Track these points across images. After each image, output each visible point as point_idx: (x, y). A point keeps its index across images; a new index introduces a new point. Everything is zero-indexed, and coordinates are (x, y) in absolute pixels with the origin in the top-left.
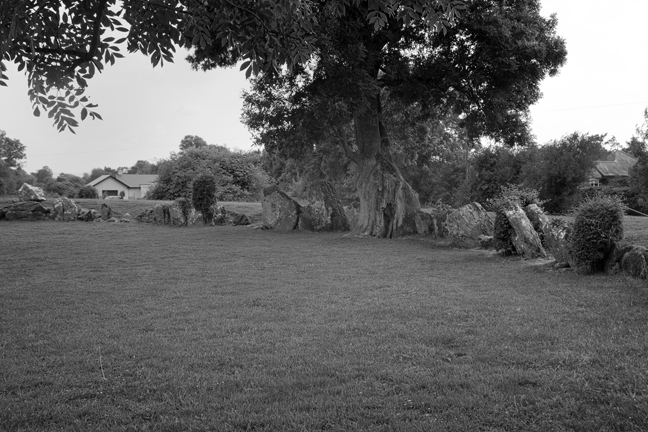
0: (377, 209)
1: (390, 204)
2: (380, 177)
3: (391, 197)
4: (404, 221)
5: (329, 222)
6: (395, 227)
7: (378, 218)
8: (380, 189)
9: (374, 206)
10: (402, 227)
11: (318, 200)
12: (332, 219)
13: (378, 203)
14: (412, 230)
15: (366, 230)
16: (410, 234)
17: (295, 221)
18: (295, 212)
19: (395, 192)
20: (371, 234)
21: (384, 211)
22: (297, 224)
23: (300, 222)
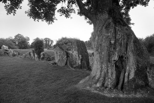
0: (109, 61)
1: (122, 57)
2: (112, 30)
3: (123, 49)
4: (136, 74)
5: (80, 63)
6: (126, 80)
7: (110, 71)
8: (113, 42)
9: (106, 59)
10: (134, 80)
11: (75, 50)
12: (81, 62)
13: (109, 56)
14: (144, 84)
15: (98, 80)
16: (142, 87)
17: (66, 61)
18: (66, 56)
19: (127, 44)
20: (103, 85)
21: (116, 63)
22: (67, 63)
23: (68, 62)
